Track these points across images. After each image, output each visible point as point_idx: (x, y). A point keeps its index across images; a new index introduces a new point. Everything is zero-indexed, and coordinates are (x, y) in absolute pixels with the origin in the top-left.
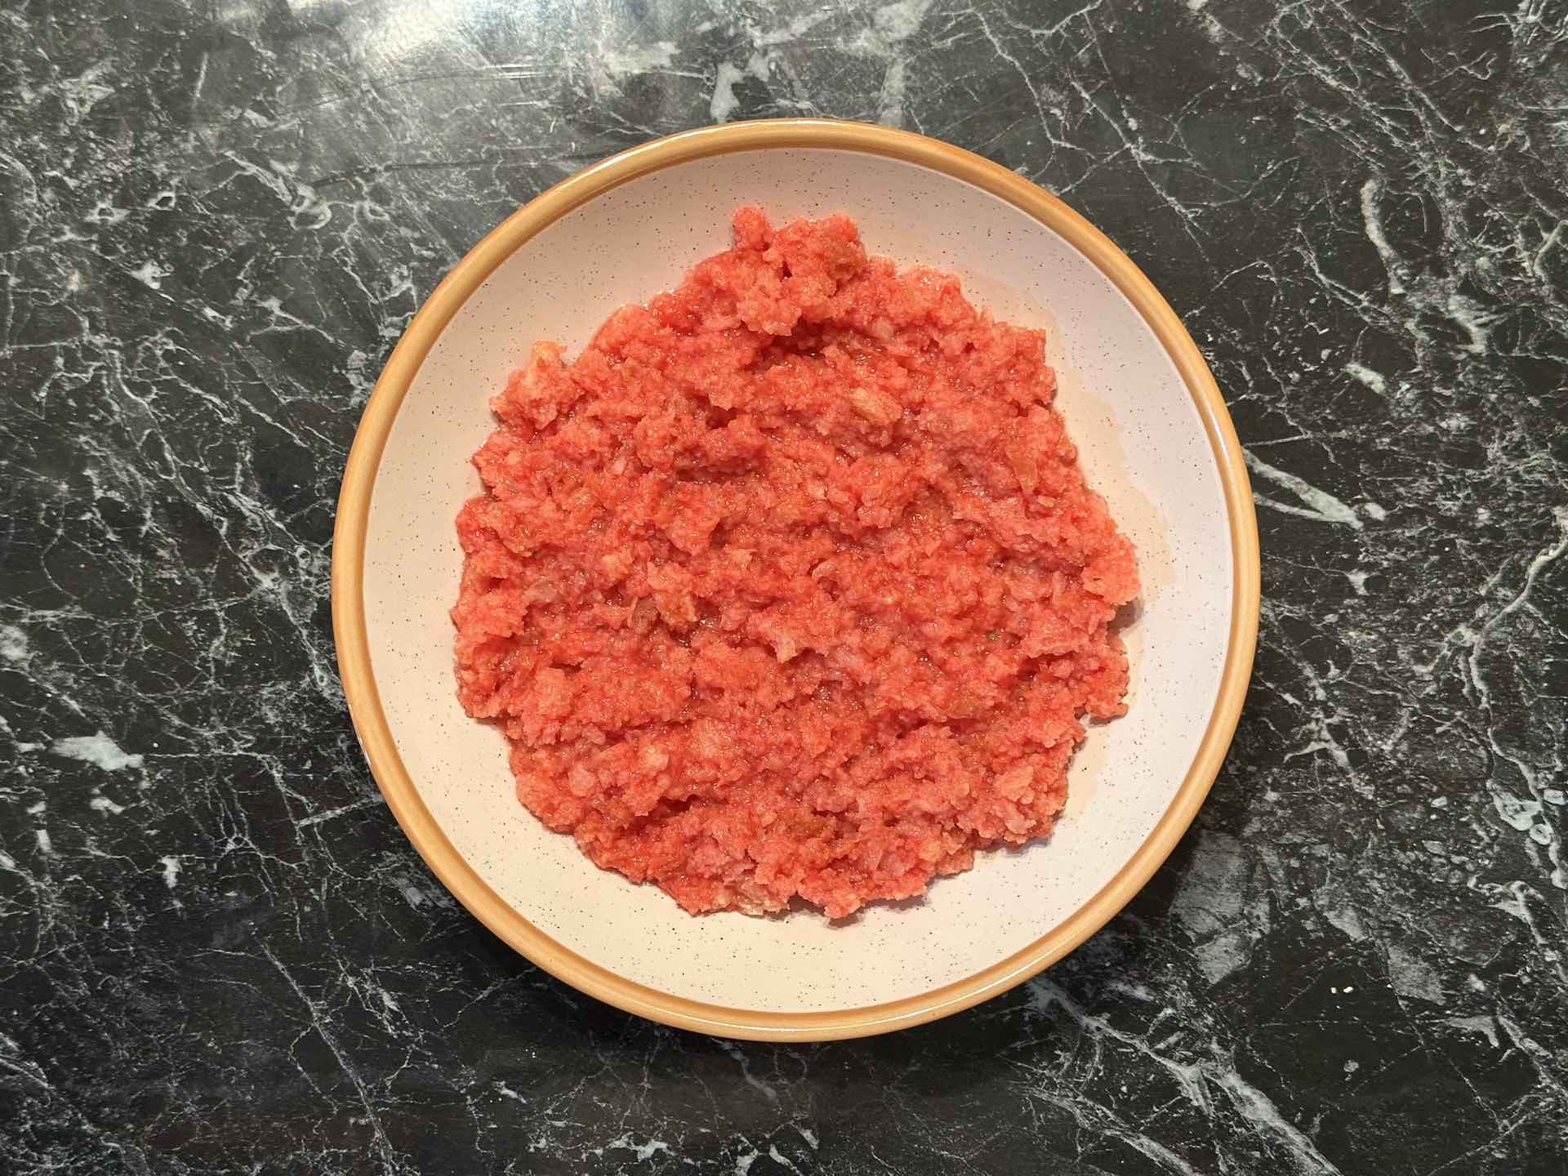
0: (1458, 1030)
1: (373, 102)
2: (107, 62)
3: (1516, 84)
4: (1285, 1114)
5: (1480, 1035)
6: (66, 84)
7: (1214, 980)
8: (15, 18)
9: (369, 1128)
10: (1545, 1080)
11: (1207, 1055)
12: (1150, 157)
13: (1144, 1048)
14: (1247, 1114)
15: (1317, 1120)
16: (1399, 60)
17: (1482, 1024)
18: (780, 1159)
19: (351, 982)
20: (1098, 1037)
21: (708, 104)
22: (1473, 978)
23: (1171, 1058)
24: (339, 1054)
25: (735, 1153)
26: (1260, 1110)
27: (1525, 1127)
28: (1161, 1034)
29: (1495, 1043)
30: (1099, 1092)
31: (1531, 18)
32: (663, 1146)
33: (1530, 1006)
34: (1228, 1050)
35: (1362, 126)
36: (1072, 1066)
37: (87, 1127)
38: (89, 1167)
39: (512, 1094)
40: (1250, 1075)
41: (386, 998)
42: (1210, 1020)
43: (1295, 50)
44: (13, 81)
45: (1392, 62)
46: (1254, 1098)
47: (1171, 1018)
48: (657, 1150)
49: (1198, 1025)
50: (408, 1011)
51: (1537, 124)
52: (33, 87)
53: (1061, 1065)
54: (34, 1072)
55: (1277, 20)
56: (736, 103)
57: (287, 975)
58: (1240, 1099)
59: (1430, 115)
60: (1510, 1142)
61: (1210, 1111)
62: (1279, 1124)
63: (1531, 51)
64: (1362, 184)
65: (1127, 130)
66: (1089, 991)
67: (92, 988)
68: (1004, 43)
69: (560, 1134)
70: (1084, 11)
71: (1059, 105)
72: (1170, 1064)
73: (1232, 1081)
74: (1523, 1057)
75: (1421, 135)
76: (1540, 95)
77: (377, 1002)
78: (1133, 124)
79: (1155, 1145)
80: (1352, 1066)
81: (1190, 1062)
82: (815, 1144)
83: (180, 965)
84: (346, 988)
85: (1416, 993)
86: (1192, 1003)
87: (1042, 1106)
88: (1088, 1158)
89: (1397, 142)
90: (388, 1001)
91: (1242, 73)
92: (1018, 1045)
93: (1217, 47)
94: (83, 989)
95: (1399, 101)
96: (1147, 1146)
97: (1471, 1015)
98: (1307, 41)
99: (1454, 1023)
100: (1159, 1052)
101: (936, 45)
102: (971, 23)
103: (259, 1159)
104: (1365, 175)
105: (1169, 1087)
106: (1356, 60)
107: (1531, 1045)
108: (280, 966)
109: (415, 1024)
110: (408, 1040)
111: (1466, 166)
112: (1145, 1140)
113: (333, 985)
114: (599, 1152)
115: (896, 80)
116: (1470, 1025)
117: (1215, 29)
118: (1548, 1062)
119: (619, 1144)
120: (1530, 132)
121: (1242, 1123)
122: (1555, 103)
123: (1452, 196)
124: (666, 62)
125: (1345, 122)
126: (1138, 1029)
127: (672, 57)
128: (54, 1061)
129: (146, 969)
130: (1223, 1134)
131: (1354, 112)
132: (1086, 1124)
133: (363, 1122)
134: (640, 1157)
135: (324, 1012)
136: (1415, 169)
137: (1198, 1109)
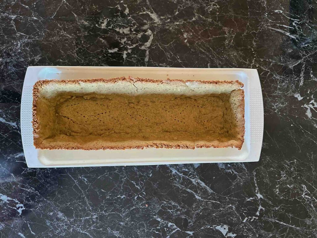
0: (227, 172)
1: (77, 58)
2: (40, 54)
3: (226, 50)
4: (206, 185)
5: (230, 172)
6: (35, 57)
7: (196, 168)
8: (27, 49)
9: (84, 197)
10: (238, 177)
11: (196, 178)
12: (181, 61)
13: (188, 177)
14: (201, 185)
15: (210, 185)
16: (211, 48)
17: (230, 171)
18: (141, 196)
19: (80, 177)
20: (181, 176)
21: (123, 56)
22: (228, 165)
23: (191, 178)
24: (79, 187)
25: (134, 196)
26: (203, 184)
27: (236, 183)
28: (189, 176)
29: (232, 173)
30: (182, 184)
31: (227, 42)
32: (125, 196)
33: (236, 168)
34: (198, 176)
35: (208, 56)
36: (178, 181)
37: (45, 200)
38: (46, 205)
39: (104, 191)
40: (201, 180)
41: (85, 179)
42: (196, 173)
43: (198, 47)
44: (28, 57)
45: (210, 48)
46: (202, 183)
47: (190, 173)
48: (124, 197)
49: (194, 174)
50: (89, 181)
51: (229, 55)
52: (30, 58)
53: (177, 181)
54: (37, 193)
55: (196, 44)
56: (127, 56)
57: (71, 177)
58: (200, 183)
59: (216, 55)
60: (235, 186)
61: (197, 185)
62: (205, 186)
63: (228, 46)
64: (208, 64)
65: (178, 58)
66: (180, 170)
67: (44, 180)
68: (161, 47)
69: (110, 196)
70: (171, 43)
71: (169, 55)
72: (191, 179)
73: (199, 181)
74: (235, 174)
75: (215, 57)
76: (229, 52)
77: (84, 180)
78: (178, 57)
79: (190, 190)
80: (214, 178)
81: (194, 179)
82: (145, 194)
83: (56, 177)
84: (80, 178)
85: (222, 167)
86: (193, 171)
87: (175, 186)
88: (181, 193)
89: (212, 58)
90: (86, 180)
91: (192, 50)
92: (171, 178)
93: (188, 47)
94: (43, 181)
95: (212, 53)
96: (189, 190)
97: (229, 170)
98: (199, 46)
99: (227, 171)
100: (189, 178)
101: (152, 48)
102: (157, 45)
103: (69, 202)
104: (209, 63)
105: (191, 182)
106: (206, 48)
107: (236, 173)
108: (70, 176)
109: (90, 182)
110: (89, 185)
111: (221, 61)
112: (188, 189)
113: (78, 178)
114: (116, 198)
115: (147, 53)
116: (229, 171)
117: (188, 45)
118: (238, 175)
119: (119, 196)
120: (228, 56)
121: (201, 186)
122: (231, 53)
123: (219, 65)
124: (117, 51)
125: (205, 56)
126: (187, 175)
127: (118, 50)
128: (40, 191)
129: (52, 177)
130: (198, 188)
131: (206, 55)
132: (181, 188)
133: (83, 196)
134: (122, 198)
135: (77, 182)
136: (214, 62)
137: (195, 185)
